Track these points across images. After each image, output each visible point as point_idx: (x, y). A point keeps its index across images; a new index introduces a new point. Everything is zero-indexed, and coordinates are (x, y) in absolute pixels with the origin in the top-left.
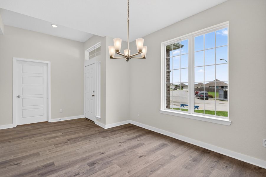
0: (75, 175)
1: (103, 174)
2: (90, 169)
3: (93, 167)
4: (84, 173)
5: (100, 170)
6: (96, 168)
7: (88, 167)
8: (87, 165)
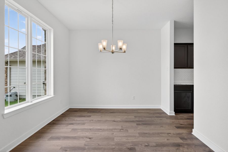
0: (148, 147)
1: (128, 139)
2: (136, 146)
3: (132, 146)
4: (141, 145)
5: (129, 142)
6: (130, 145)
7: (136, 148)
8: (136, 150)
